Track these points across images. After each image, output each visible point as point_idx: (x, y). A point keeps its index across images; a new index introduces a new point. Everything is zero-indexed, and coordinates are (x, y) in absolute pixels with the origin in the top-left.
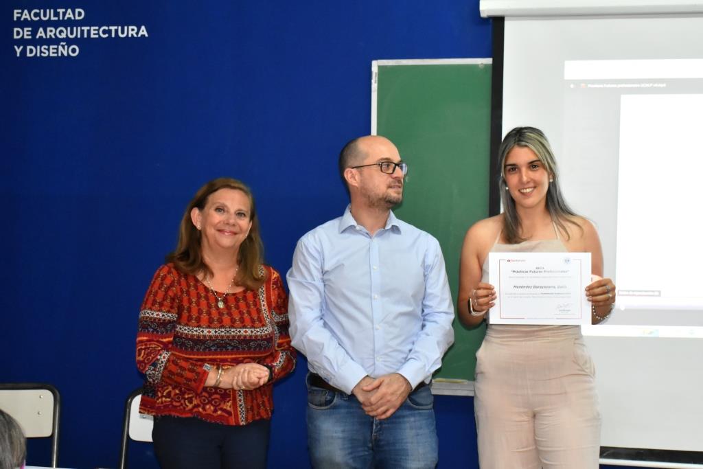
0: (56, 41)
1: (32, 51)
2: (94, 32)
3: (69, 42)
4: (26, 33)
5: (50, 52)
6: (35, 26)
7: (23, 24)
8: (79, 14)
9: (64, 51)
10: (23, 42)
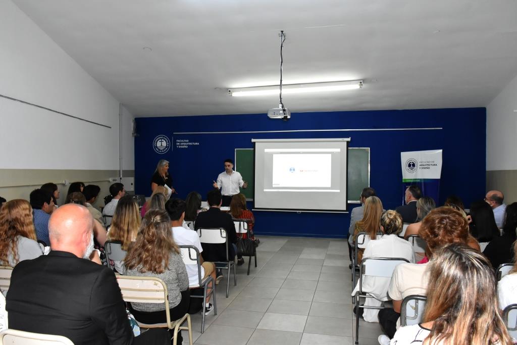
0: (184, 145)
1: (180, 147)
2: (190, 144)
3: (186, 145)
4: (179, 144)
5: (182, 147)
6: (180, 143)
7: (178, 142)
8: (188, 141)
9: (185, 147)
10: (178, 145)
